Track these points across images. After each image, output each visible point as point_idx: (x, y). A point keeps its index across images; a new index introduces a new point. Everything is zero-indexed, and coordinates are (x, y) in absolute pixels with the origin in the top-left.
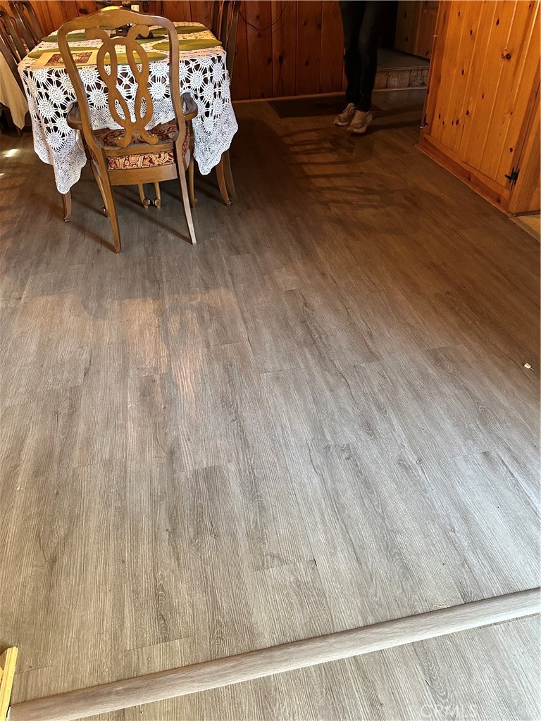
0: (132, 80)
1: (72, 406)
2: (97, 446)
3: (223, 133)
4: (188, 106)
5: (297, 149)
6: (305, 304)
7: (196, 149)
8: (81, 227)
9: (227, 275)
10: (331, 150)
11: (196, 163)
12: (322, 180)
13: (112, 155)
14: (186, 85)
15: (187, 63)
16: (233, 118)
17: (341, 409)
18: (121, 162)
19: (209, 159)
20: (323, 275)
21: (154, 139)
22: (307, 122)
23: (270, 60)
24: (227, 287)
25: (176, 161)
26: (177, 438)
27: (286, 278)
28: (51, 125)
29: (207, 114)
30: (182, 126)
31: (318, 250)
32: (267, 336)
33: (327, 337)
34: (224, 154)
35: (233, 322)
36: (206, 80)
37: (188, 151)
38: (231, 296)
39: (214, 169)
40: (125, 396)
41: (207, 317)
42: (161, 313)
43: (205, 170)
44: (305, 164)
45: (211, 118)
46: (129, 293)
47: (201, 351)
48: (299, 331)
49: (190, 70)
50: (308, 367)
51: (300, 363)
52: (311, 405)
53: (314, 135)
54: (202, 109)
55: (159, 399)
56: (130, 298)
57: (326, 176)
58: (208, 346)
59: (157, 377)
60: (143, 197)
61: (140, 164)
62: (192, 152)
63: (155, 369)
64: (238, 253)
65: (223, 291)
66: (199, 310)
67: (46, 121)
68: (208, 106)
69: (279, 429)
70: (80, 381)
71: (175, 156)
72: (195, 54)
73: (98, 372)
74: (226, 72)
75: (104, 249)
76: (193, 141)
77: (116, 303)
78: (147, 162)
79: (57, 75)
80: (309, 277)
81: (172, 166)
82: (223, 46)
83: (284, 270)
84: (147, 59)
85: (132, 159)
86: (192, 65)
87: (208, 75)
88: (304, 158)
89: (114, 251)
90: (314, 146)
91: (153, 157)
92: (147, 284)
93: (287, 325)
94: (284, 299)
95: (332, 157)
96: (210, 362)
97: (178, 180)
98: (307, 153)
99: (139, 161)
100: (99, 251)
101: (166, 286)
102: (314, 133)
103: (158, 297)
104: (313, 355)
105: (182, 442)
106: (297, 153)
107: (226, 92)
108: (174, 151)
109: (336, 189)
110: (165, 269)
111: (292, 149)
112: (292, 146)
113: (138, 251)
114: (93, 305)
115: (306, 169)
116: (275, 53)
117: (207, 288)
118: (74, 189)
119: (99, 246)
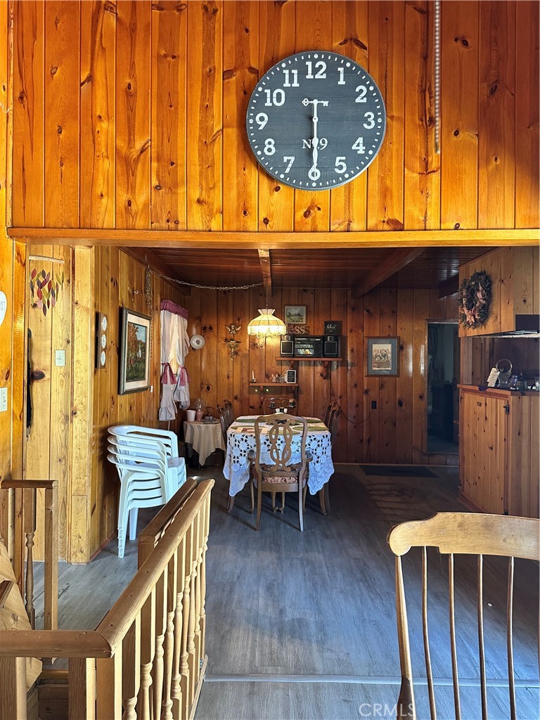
0: (282, 442)
1: (231, 588)
2: (244, 604)
3: (325, 473)
4: (308, 457)
5: (374, 493)
6: (365, 565)
7: (309, 480)
8: (236, 517)
9: (320, 547)
10: (397, 496)
11: (308, 488)
12: (388, 510)
13: (266, 475)
14: (308, 446)
15: (310, 437)
16: (331, 465)
17: (375, 607)
18: (270, 479)
19: (316, 486)
20: (379, 554)
21: (289, 469)
22: (384, 479)
23: (362, 441)
24: (319, 552)
25: (298, 482)
26: (285, 607)
27: (355, 552)
28: (236, 460)
29: (318, 462)
30: (304, 465)
31: (378, 542)
32: (339, 575)
33: (374, 579)
34: (325, 484)
35: (321, 567)
36: (319, 445)
37: (305, 480)
38: (321, 557)
39: (318, 492)
40: (258, 588)
41: (305, 563)
42: (279, 558)
43: (313, 492)
44: (378, 501)
45: (319, 464)
46: (263, 548)
47: (300, 576)
48: (359, 575)
49: (311, 440)
50: (360, 590)
51: (356, 587)
52: (359, 604)
53: (388, 487)
54: (315, 459)
55: (276, 591)
56: (263, 551)
57: (391, 508)
58: (305, 574)
59: (276, 584)
60: (274, 505)
61: (279, 482)
62: (307, 482)
63: (275, 580)
64: (327, 537)
65: (316, 554)
66: (302, 560)
67: (234, 458)
68: (318, 458)
69: (339, 610)
70: (235, 580)
71: (298, 480)
72: (314, 433)
73: (245, 578)
74: (330, 443)
75: (249, 528)
76: (308, 475)
77: (255, 553)
78: (283, 481)
79: (247, 437)
80: (370, 554)
81: (295, 485)
82: (330, 431)
83: (355, 548)
84: (292, 434)
85: (276, 478)
86: (312, 438)
87: (320, 443)
88: (379, 498)
89: (255, 529)
90: (386, 492)
91: (287, 478)
92: (273, 546)
93: (352, 571)
94: (352, 561)
95: (398, 499)
96: (305, 581)
97: (297, 493)
98: (382, 496)
99: (279, 480)
100: (246, 529)
101: (283, 548)
102: (387, 485)
103: (278, 551)
104: (364, 586)
105: (287, 608)
106: (374, 495)
107: (329, 453)
108: (298, 477)
109: (396, 515)
110: (283, 540)
111: (371, 493)
112: (371, 490)
113: (269, 531)
114: (242, 552)
115: (378, 503)
116: (365, 437)
117: (307, 551)
118: (238, 495)
119: (246, 527)
